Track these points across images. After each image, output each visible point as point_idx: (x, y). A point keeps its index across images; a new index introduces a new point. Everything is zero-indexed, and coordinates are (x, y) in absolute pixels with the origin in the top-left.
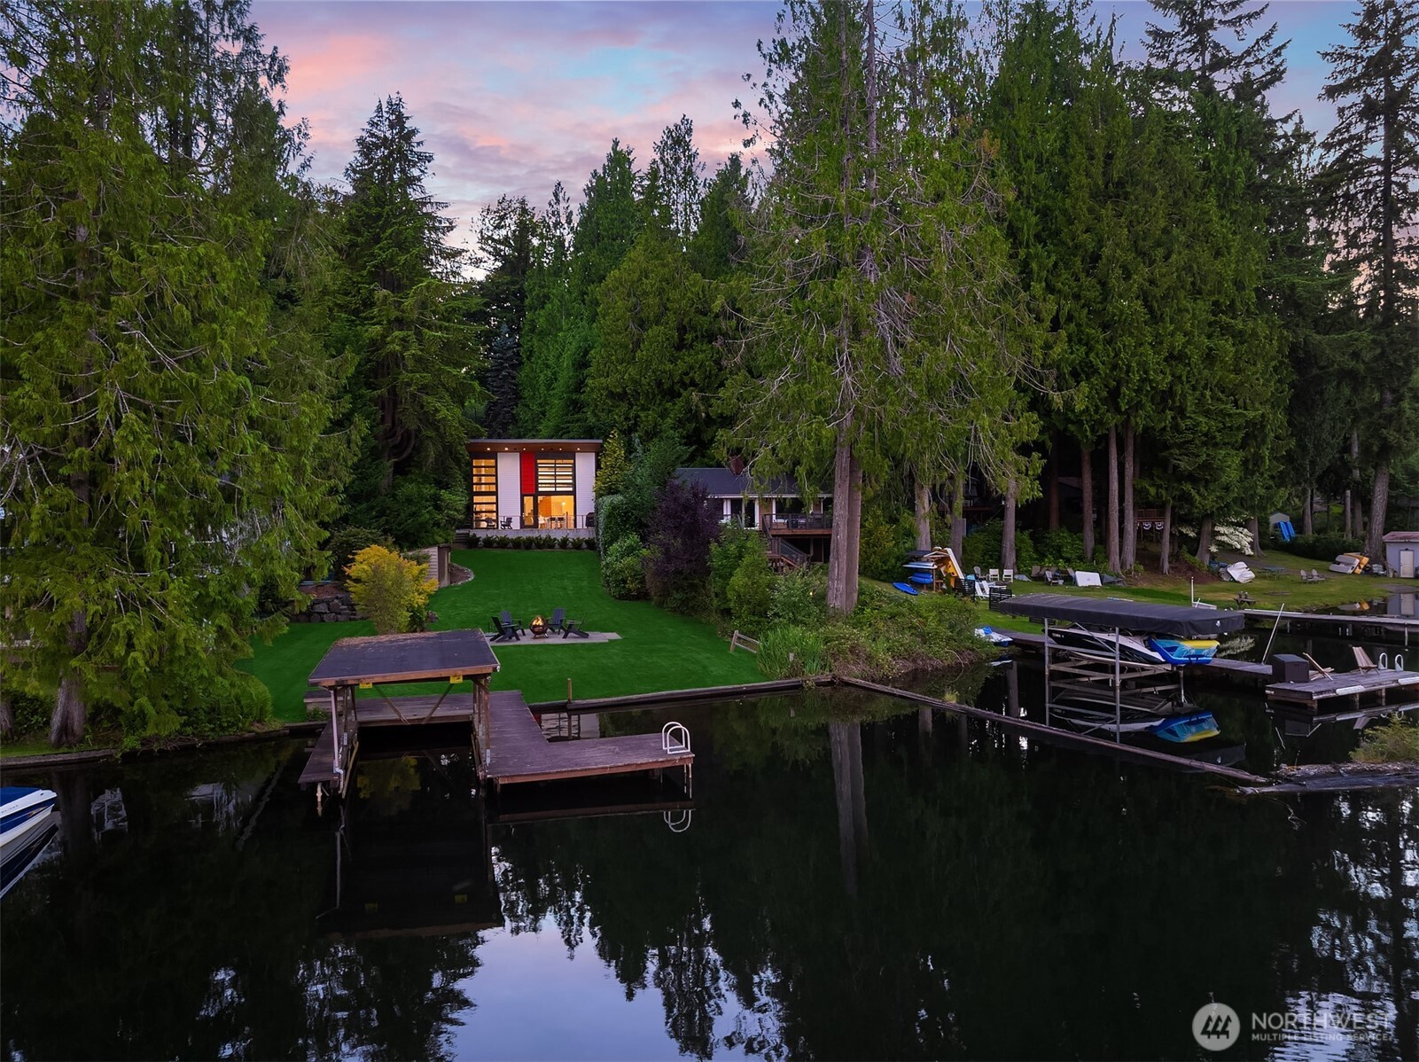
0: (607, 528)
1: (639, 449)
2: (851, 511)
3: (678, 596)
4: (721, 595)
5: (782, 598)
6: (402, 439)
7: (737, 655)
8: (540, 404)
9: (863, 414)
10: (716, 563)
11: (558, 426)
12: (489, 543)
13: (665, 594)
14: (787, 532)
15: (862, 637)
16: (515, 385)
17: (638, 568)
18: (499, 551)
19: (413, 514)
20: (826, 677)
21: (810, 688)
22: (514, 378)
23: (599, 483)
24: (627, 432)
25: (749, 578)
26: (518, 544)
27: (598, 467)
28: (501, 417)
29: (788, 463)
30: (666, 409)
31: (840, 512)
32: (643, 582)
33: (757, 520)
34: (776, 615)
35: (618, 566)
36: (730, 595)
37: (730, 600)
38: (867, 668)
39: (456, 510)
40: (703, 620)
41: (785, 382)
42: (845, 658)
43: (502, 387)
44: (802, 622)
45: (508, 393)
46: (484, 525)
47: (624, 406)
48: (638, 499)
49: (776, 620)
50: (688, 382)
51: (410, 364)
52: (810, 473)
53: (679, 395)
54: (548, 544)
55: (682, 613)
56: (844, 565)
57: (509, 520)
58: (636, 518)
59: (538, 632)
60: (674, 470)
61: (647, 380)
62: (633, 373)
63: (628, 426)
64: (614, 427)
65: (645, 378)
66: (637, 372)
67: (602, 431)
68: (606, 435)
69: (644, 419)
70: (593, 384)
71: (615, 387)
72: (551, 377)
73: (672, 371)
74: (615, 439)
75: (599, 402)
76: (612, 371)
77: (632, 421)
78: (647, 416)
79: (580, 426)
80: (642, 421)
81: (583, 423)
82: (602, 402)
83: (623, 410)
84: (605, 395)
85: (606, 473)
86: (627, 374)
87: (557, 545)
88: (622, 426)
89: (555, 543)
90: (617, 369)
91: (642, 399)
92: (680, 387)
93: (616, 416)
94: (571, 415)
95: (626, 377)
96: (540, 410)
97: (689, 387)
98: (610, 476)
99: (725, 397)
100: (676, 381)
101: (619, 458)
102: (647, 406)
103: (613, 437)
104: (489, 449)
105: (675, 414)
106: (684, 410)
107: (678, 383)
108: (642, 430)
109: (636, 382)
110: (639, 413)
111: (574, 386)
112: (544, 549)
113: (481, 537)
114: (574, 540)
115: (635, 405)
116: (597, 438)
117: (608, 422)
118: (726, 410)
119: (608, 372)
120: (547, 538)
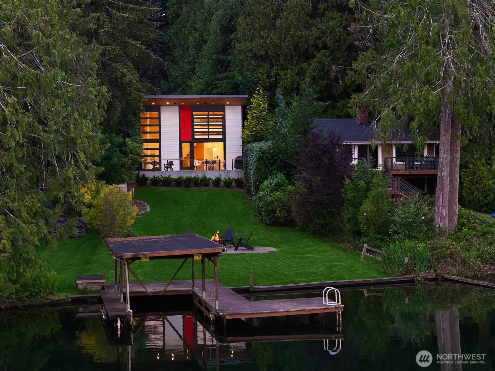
0: (258, 168)
1: (283, 104)
2: (452, 154)
3: (318, 221)
4: (354, 220)
5: (400, 220)
7: (365, 262)
9: (460, 83)
10: (349, 195)
11: (207, 83)
12: (155, 182)
13: (308, 220)
14: (405, 173)
15: (458, 247)
17: (285, 200)
18: (164, 189)
20: (432, 275)
21: (420, 282)
24: (271, 89)
25: (375, 206)
26: (179, 183)
27: (244, 118)
29: (405, 119)
30: (302, 68)
31: (444, 156)
32: (289, 211)
33: (380, 161)
34: (396, 232)
35: (269, 199)
36: (360, 219)
37: (361, 223)
38: (462, 269)
41: (402, 59)
42: (446, 262)
44: (415, 237)
46: (151, 167)
47: (266, 67)
48: (283, 145)
49: (396, 236)
50: (320, 45)
52: (420, 126)
53: (314, 57)
54: (204, 182)
55: (322, 235)
56: (447, 195)
57: (171, 164)
58: (281, 160)
60: (312, 121)
61: (286, 44)
62: (274, 38)
63: (270, 83)
64: (258, 84)
65: (284, 42)
66: (278, 37)
67: (248, 87)
68: (251, 91)
69: (283, 77)
70: (240, 47)
71: (259, 50)
72: (199, 39)
73: (307, 36)
74: (260, 95)
75: (245, 62)
76: (256, 36)
77: (273, 79)
78: (286, 75)
79: (227, 83)
80: (282, 79)
81: (230, 80)
82: (248, 63)
83: (265, 69)
84: (250, 57)
85: (252, 123)
86: (269, 39)
87: (211, 184)
88: (265, 83)
89: (210, 182)
90: (260, 34)
91: (282, 60)
92: (314, 50)
93: (259, 75)
94: (219, 73)
95: (268, 41)
96: (189, 67)
97: (322, 49)
98: (256, 126)
99: (357, 69)
100: (310, 45)
101: (264, 111)
102: (286, 65)
103: (258, 92)
104: (153, 103)
105: (310, 73)
106: (318, 69)
107: (313, 46)
108: (282, 87)
109: (277, 46)
110: (279, 72)
111: (222, 48)
112: (201, 188)
113: (149, 177)
114: (225, 179)
115: (276, 65)
116: (244, 94)
117: (253, 80)
118: (358, 79)
119: (252, 37)
120: (203, 178)
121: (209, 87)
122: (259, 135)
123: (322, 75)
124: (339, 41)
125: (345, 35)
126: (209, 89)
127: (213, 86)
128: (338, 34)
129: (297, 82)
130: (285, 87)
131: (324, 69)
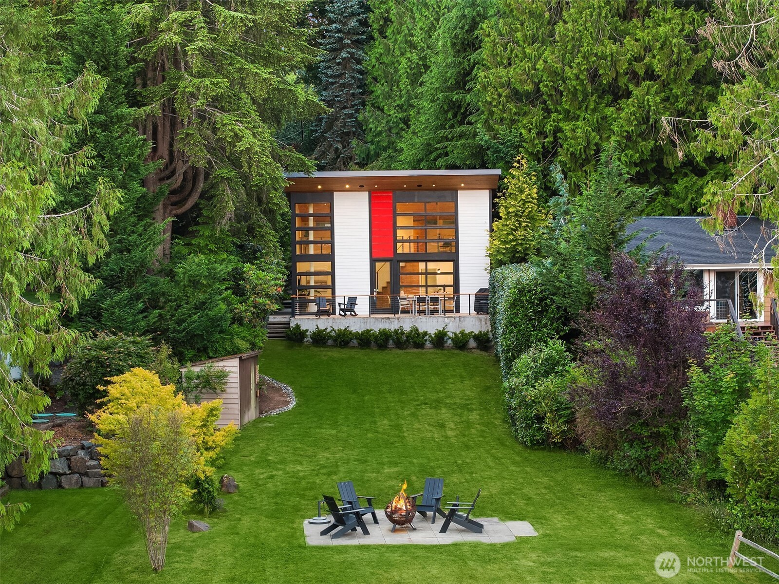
0: (511, 323)
1: (563, 190)
4: (708, 457)
6: (184, 180)
7: (740, 576)
8: (400, 107)
11: (429, 145)
12: (320, 339)
13: (609, 445)
16: (361, 72)
17: (564, 397)
18: (336, 353)
19: (201, 306)
22: (359, 61)
23: (497, 242)
27: (495, 215)
28: (339, 123)
30: (605, 118)
32: (571, 420)
33: (758, 303)
35: (530, 393)
37: (725, 469)
39: (268, 296)
40: (677, 496)
43: (341, 75)
45: (350, 86)
46: (313, 308)
47: (536, 114)
50: (641, 72)
51: (196, 62)
53: (628, 94)
54: (414, 340)
55: (640, 480)
57: (352, 301)
59: (401, 522)
60: (622, 227)
61: (575, 71)
62: (552, 59)
63: (543, 147)
64: (520, 149)
65: (571, 67)
66: (558, 57)
67: (502, 155)
68: (507, 162)
69: (569, 134)
70: (485, 77)
71: (522, 82)
72: (417, 64)
73: (615, 54)
74: (522, 170)
75: (495, 106)
76: (517, 56)
77: (550, 139)
78: (574, 130)
79: (464, 146)
80: (566, 138)
81: (469, 141)
82: (501, 107)
83: (534, 120)
84: (506, 96)
85: (507, 225)
86: (541, 62)
87: (428, 342)
88: (534, 146)
89: (426, 340)
90: (525, 53)
91: (566, 101)
92: (629, 81)
93: (523, 131)
94: (450, 127)
95: (540, 65)
96: (400, 116)
97: (644, 81)
98: (515, 230)
99: (720, 125)
100: (621, 71)
101: (530, 202)
102: (574, 113)
103: (518, 165)
104: (320, 187)
105: (622, 126)
106: (636, 119)
107: (627, 74)
108: (567, 154)
109: (556, 73)
110: (561, 125)
111: (455, 80)
112: (408, 350)
113: (307, 331)
114: (455, 334)
115: (555, 112)
116: (494, 167)
117: (510, 141)
118: (720, 148)
119: (509, 59)
120: (412, 331)
121: (431, 153)
122: (520, 248)
123: (645, 130)
124: (678, 64)
125: (690, 52)
126: (432, 157)
127: (439, 152)
128: (676, 50)
129: (596, 144)
130: (572, 154)
131: (648, 119)
